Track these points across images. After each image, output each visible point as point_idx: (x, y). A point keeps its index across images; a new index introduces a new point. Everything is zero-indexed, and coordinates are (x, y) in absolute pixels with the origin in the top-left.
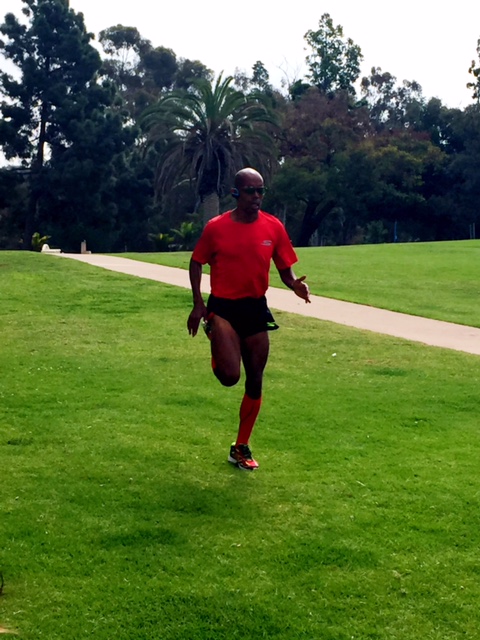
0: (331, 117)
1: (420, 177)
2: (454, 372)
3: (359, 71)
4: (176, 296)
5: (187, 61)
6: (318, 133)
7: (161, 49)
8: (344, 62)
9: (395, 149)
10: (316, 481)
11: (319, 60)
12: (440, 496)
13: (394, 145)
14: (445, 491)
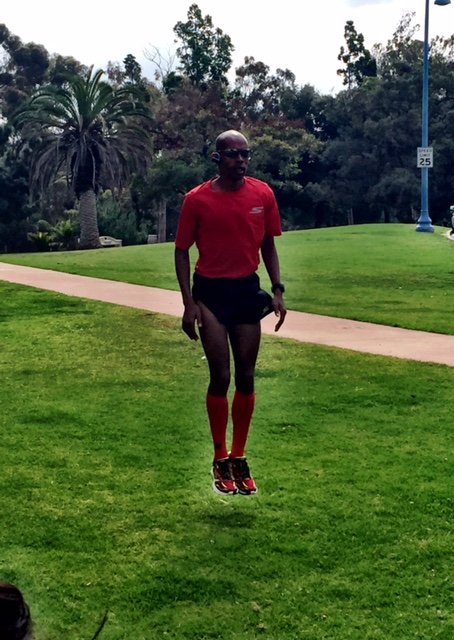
0: (205, 108)
1: (296, 165)
2: (324, 370)
3: (230, 61)
4: (45, 302)
5: (60, 58)
6: (193, 124)
7: (31, 46)
8: (215, 52)
9: (270, 138)
10: (177, 502)
11: (189, 51)
12: (305, 510)
13: (268, 135)
14: (311, 504)
